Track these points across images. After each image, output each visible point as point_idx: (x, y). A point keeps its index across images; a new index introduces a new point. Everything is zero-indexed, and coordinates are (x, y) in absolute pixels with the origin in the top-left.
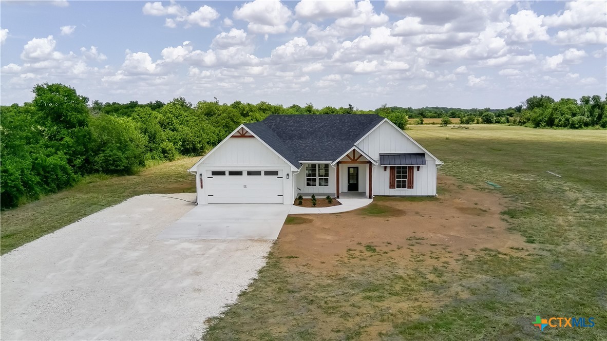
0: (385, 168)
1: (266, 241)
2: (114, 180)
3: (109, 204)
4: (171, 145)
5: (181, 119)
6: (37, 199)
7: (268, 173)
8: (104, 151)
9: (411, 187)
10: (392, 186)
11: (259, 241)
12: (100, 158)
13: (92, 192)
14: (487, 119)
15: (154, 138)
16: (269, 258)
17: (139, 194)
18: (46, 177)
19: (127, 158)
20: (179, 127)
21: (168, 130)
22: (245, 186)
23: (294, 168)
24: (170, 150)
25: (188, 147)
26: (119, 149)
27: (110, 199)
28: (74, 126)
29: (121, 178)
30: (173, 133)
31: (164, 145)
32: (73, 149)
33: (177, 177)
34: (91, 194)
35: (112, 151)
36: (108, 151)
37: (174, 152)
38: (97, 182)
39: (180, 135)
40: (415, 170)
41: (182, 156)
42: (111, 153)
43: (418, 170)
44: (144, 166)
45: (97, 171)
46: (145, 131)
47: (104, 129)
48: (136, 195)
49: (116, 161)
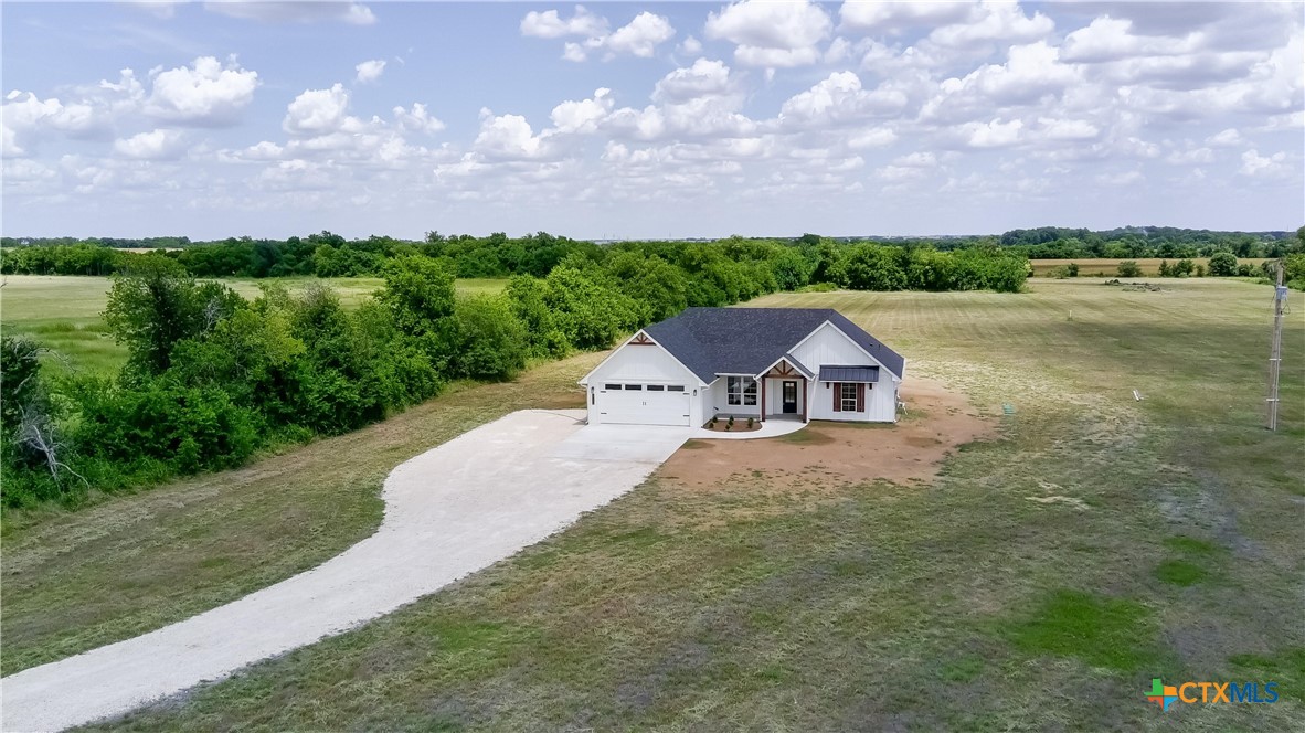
0: (828, 384)
1: (651, 463)
2: (485, 389)
3: (485, 421)
4: (561, 335)
5: (579, 292)
6: (403, 411)
7: (671, 388)
8: (472, 348)
9: (861, 409)
10: (837, 408)
11: (645, 463)
12: (468, 358)
13: (461, 405)
14: (1221, 266)
15: (537, 324)
16: (649, 477)
17: (519, 410)
18: (410, 385)
19: (502, 358)
20: (574, 305)
21: (558, 311)
22: (644, 404)
23: (702, 383)
24: (559, 343)
25: (587, 336)
26: (492, 345)
27: (486, 414)
28: (438, 315)
29: (494, 386)
30: (564, 315)
31: (550, 335)
32: (436, 347)
33: (568, 386)
34: (462, 408)
35: (483, 349)
36: (478, 349)
37: (566, 344)
38: (464, 390)
39: (576, 318)
40: (867, 388)
41: (578, 352)
42: (482, 352)
43: (871, 388)
44: (522, 367)
45: (464, 376)
46: (523, 314)
47: (475, 319)
48: (516, 410)
49: (489, 363)
